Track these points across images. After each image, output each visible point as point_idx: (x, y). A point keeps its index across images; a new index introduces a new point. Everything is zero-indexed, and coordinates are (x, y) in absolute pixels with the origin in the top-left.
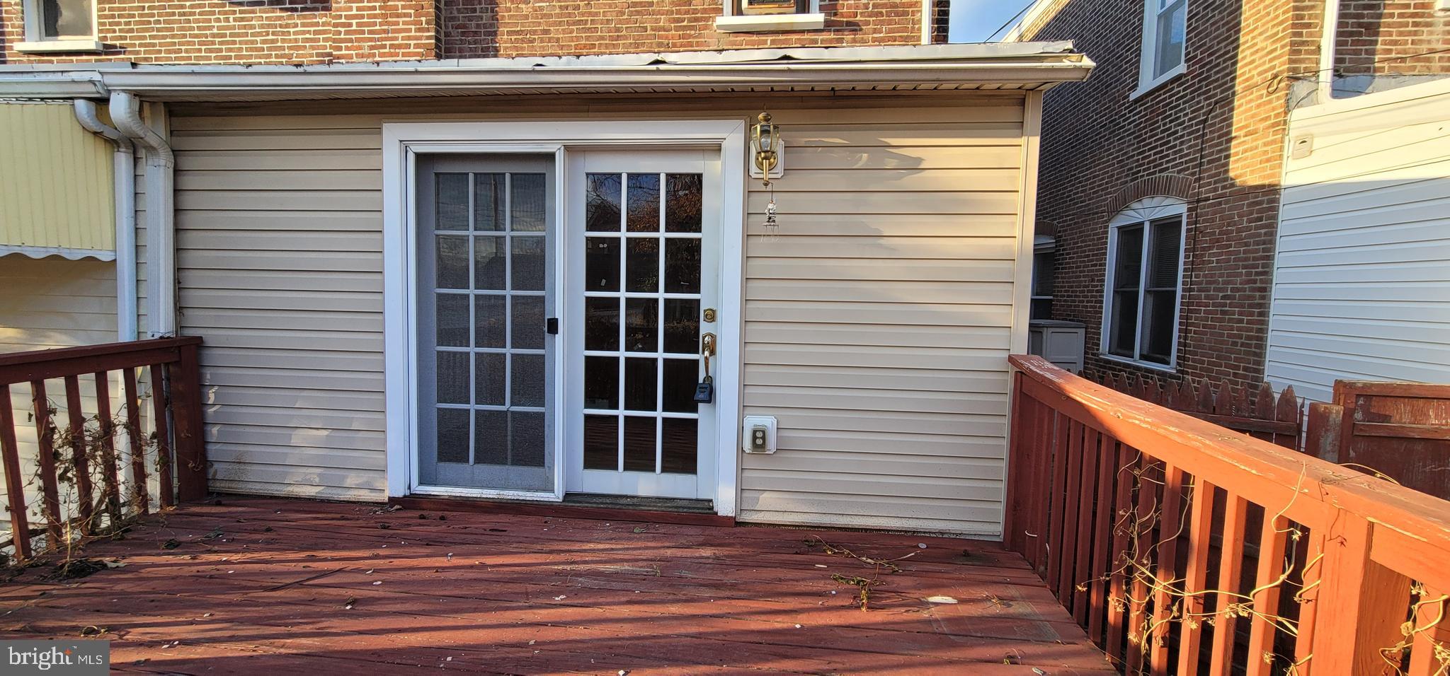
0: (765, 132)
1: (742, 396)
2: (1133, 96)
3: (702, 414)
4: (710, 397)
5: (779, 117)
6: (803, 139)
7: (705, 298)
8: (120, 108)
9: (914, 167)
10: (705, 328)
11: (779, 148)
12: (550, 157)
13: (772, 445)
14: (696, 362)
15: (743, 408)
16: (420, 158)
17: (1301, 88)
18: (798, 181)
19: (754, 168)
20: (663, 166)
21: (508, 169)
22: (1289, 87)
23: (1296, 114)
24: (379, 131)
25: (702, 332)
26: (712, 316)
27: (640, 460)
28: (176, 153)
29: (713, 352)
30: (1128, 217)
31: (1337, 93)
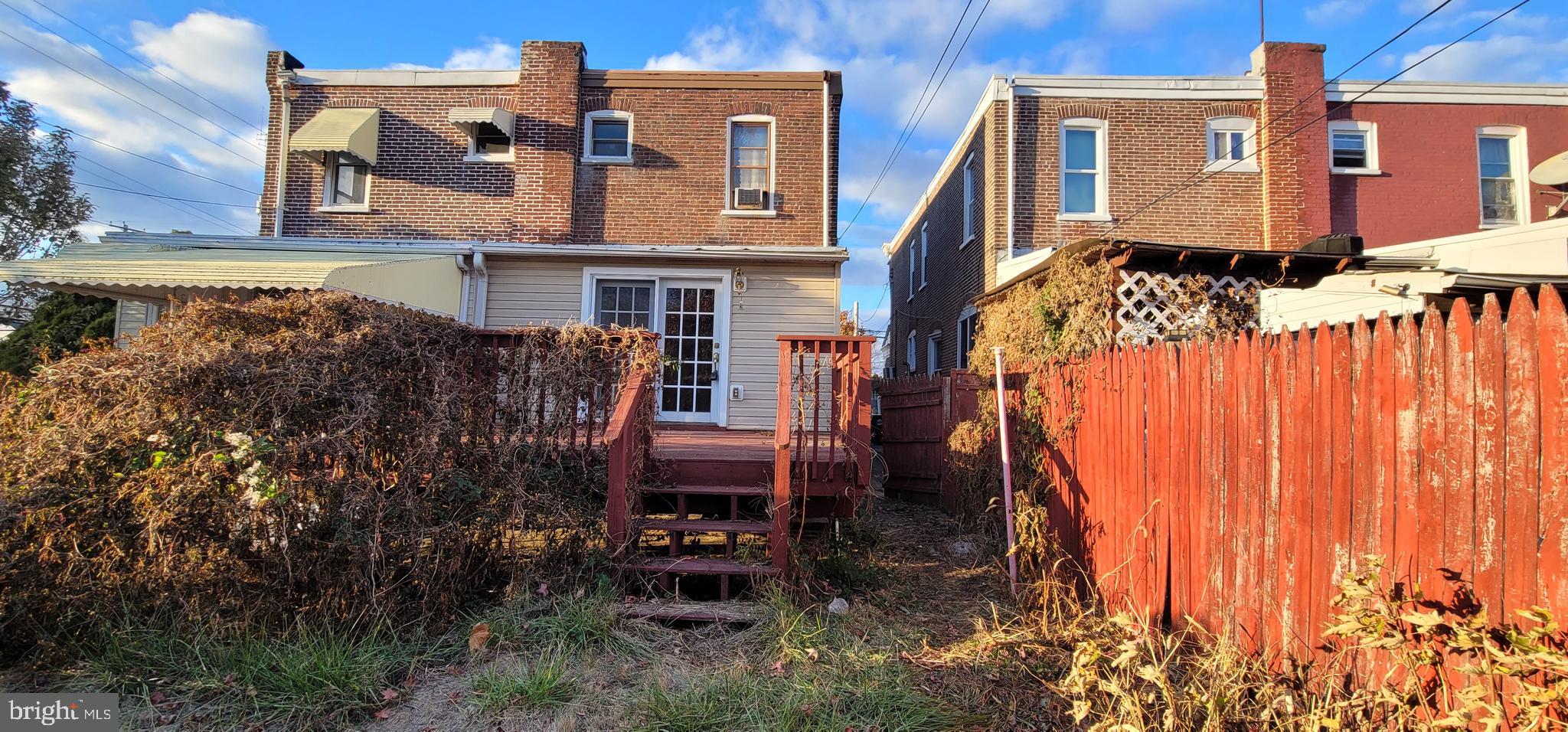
0: (739, 274)
1: (729, 377)
2: (961, 247)
3: (713, 387)
4: (717, 378)
5: (743, 269)
6: (752, 278)
7: (715, 339)
8: (478, 259)
9: (796, 288)
10: (715, 350)
11: (744, 279)
12: (654, 282)
13: (741, 397)
14: (711, 365)
15: (730, 382)
16: (598, 281)
17: (1001, 253)
18: (752, 293)
19: (735, 288)
20: (699, 286)
21: (634, 286)
22: (996, 253)
23: (999, 264)
24: (582, 270)
25: (714, 352)
26: (718, 346)
27: (686, 407)
28: (490, 276)
29: (718, 361)
30: (962, 319)
31: (1015, 255)
